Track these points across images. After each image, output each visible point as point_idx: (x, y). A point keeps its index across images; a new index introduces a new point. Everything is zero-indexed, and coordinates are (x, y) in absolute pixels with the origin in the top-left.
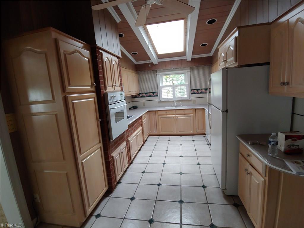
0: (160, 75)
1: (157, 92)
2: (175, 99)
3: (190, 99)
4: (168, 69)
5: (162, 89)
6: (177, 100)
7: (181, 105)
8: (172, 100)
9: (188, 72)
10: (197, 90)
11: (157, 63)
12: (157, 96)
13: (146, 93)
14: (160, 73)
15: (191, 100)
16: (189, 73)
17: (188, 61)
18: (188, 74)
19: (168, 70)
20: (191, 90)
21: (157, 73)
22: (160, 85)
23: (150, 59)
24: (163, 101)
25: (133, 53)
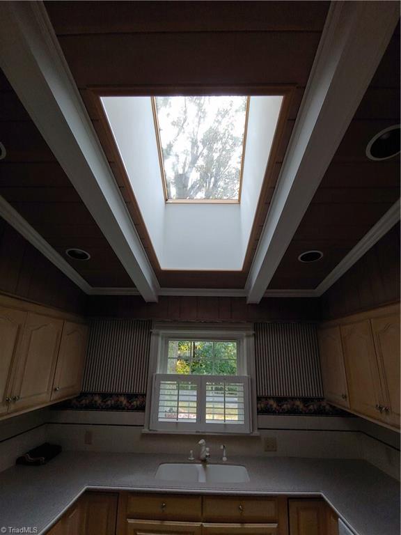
0: (160, 339)
1: (144, 395)
2: (202, 430)
3: (256, 433)
4: (187, 322)
5: (162, 386)
6: (209, 431)
7: (225, 459)
8: (193, 432)
9: (248, 336)
10: (280, 400)
11: (156, 300)
12: (142, 408)
13: (105, 396)
14: (161, 332)
15: (258, 438)
16: (252, 339)
17: (249, 304)
18: (248, 342)
19: (188, 325)
20: (259, 399)
21: (154, 331)
22: (158, 373)
23: (131, 284)
24: (161, 430)
25: (71, 253)
